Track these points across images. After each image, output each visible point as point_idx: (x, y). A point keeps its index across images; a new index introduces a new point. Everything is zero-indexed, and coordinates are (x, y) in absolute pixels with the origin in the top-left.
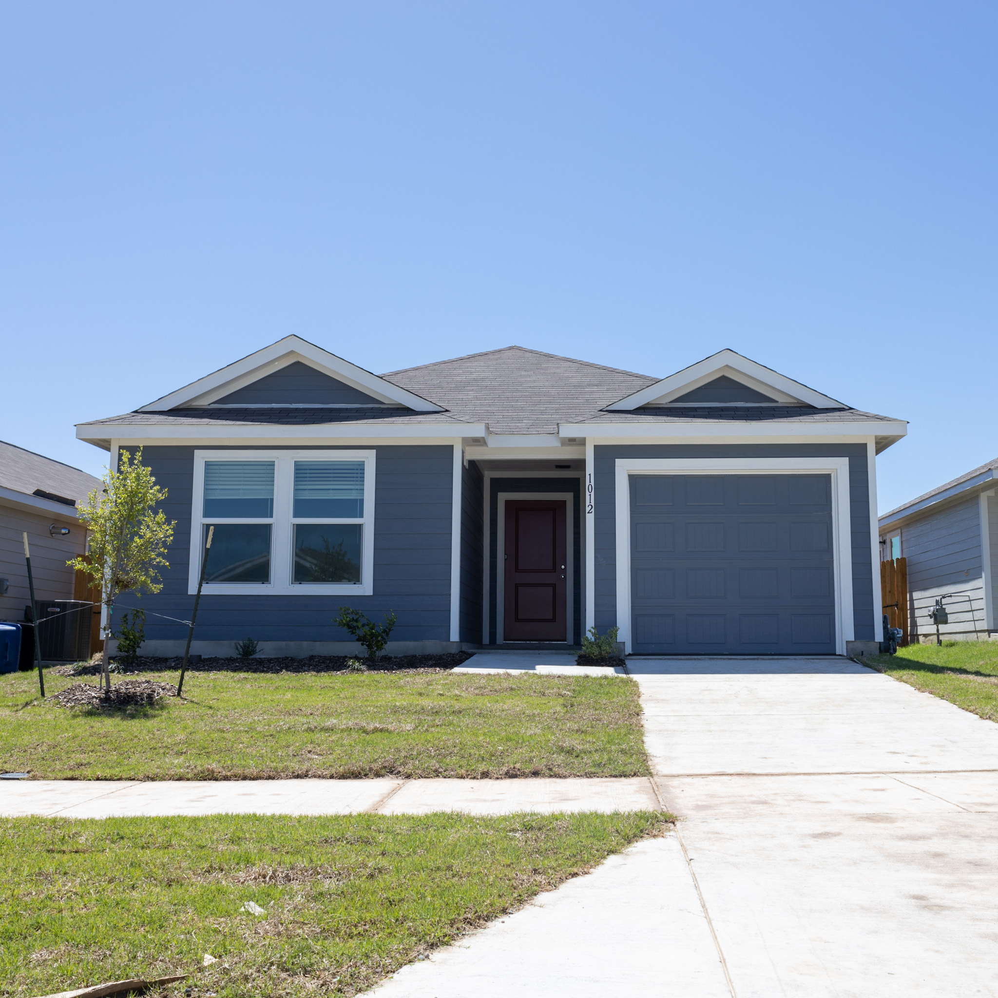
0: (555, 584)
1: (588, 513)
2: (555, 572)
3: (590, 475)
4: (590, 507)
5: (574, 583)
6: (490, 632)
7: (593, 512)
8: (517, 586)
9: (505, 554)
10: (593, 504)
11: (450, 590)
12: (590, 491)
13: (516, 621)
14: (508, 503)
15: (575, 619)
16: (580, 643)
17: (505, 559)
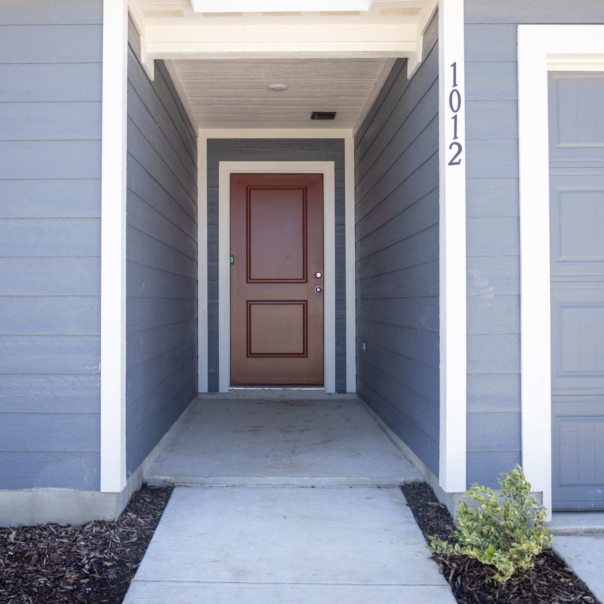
0: (306, 301)
1: (451, 163)
2: (306, 282)
3: (454, 65)
4: (455, 148)
5: (336, 300)
6: (209, 374)
7: (463, 163)
8: (249, 304)
9: (231, 256)
10: (461, 140)
11: (99, 361)
12: (455, 106)
13: (247, 356)
14: (235, 178)
15: (337, 354)
16: (346, 390)
17: (231, 263)
